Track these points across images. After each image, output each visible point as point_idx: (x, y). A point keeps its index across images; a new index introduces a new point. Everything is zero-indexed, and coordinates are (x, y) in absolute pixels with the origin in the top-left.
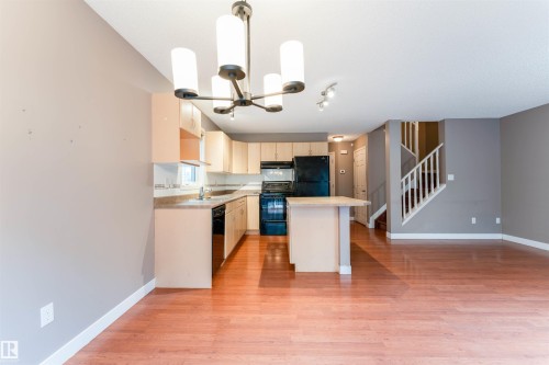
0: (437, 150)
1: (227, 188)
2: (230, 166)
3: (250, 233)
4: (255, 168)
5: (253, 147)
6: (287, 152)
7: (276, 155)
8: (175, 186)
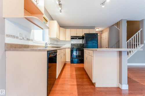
0: (140, 31)
1: (58, 46)
2: (59, 37)
3: (67, 63)
4: (68, 39)
5: (68, 31)
6: (81, 33)
7: (77, 33)
8: (28, 39)
